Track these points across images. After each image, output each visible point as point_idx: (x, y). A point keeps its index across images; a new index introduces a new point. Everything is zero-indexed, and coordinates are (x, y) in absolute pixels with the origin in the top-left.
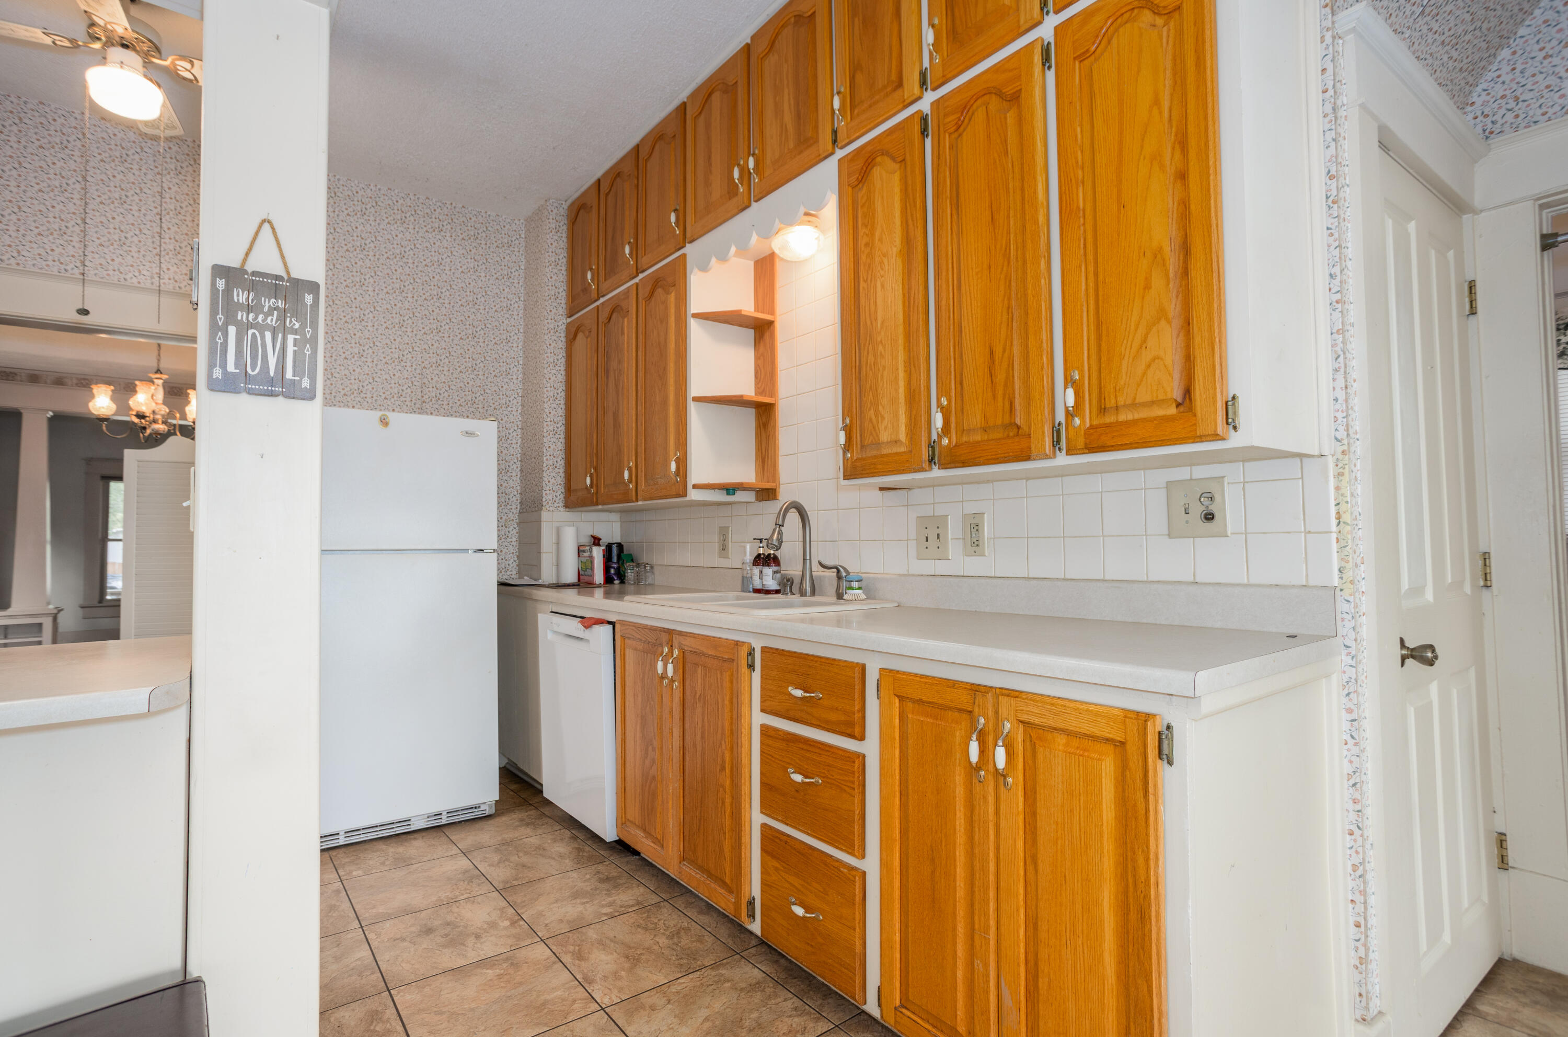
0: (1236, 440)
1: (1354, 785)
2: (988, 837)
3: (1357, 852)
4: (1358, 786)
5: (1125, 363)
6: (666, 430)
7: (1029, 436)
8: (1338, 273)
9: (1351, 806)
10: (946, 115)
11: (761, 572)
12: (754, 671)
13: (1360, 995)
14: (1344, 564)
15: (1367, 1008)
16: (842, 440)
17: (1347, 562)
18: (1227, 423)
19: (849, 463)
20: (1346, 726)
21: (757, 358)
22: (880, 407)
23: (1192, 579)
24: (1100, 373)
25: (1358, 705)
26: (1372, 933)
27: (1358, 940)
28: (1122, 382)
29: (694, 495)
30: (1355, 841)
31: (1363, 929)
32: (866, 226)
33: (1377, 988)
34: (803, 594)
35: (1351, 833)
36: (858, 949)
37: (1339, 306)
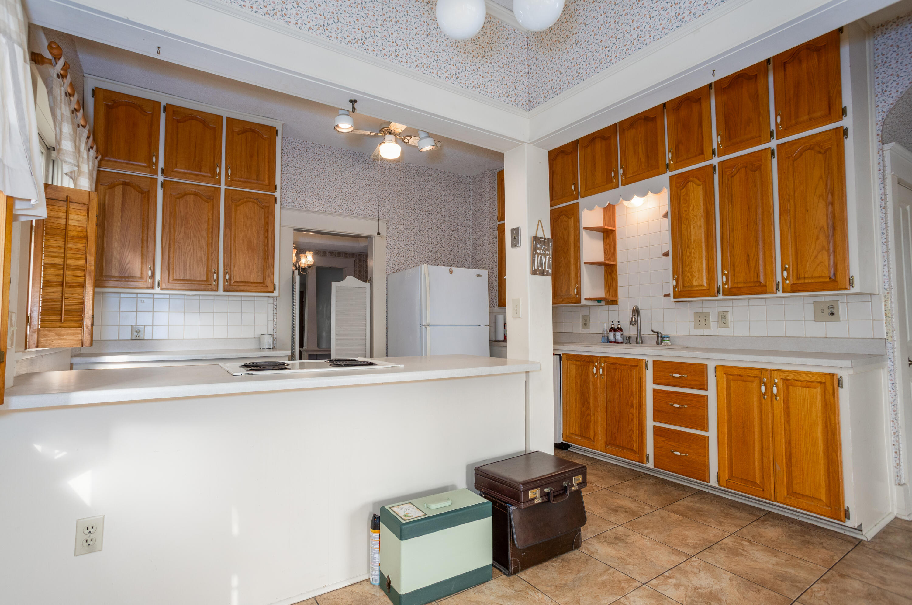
0: (853, 290)
1: (894, 405)
2: (769, 417)
3: (895, 428)
4: (895, 405)
5: (808, 264)
6: (569, 275)
7: (766, 286)
8: (885, 233)
9: (893, 412)
10: (726, 168)
11: (614, 334)
12: (647, 369)
13: (898, 476)
14: (888, 331)
15: (900, 480)
16: (675, 284)
17: (890, 330)
18: (850, 285)
19: (677, 293)
20: (890, 385)
21: (605, 245)
22: (693, 272)
23: (825, 336)
24: (797, 266)
25: (894, 378)
26: (901, 456)
27: (896, 458)
28: (807, 270)
29: (584, 302)
30: (894, 424)
31: (898, 454)
32: (685, 204)
33: (903, 475)
34: (637, 343)
35: (893, 422)
36: (707, 464)
37: (885, 244)
